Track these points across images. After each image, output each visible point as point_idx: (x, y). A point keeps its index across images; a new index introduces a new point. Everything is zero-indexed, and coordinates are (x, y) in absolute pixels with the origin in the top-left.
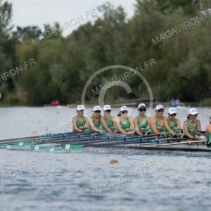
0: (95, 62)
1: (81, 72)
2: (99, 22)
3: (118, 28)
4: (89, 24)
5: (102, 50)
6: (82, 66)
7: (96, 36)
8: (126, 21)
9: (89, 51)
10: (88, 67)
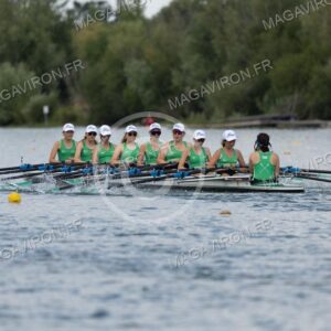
0: (196, 57)
1: (174, 73)
3: (231, 3)
9: (187, 40)
10: (185, 66)
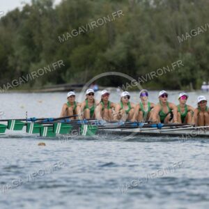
0: (23, 48)
1: (10, 58)
2: (27, 8)
3: (45, 13)
4: (17, 10)
5: (30, 36)
6: (10, 52)
7: (24, 23)
8: (54, 7)
9: (18, 37)
10: (16, 53)
